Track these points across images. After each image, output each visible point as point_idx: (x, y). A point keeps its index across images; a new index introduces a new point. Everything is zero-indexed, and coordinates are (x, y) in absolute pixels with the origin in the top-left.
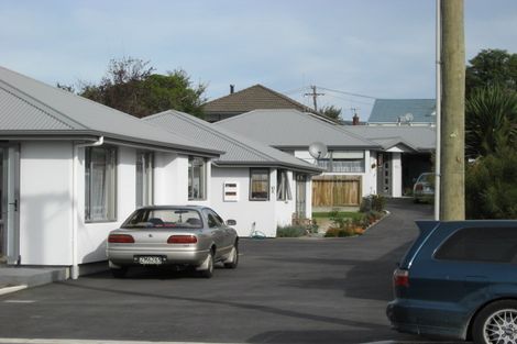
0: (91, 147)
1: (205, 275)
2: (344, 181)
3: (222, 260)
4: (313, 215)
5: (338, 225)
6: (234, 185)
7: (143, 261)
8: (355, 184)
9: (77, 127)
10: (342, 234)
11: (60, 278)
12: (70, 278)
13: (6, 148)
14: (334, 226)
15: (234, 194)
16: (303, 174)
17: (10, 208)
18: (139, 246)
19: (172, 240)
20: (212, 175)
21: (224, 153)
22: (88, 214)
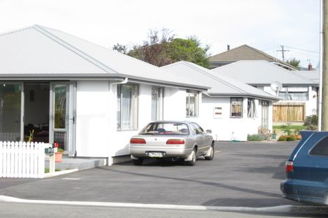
0: (121, 85)
1: (190, 164)
2: (294, 106)
3: (204, 155)
4: (274, 127)
5: (287, 134)
6: (220, 108)
7: (151, 155)
8: (301, 108)
9: (111, 72)
10: (288, 139)
11: (100, 165)
12: (107, 165)
13: (68, 85)
14: (284, 134)
15: (220, 114)
16: (266, 102)
17: (71, 122)
18: (149, 145)
19: (169, 142)
20: (202, 102)
21: (210, 88)
22: (119, 126)
